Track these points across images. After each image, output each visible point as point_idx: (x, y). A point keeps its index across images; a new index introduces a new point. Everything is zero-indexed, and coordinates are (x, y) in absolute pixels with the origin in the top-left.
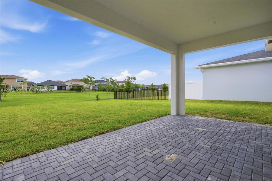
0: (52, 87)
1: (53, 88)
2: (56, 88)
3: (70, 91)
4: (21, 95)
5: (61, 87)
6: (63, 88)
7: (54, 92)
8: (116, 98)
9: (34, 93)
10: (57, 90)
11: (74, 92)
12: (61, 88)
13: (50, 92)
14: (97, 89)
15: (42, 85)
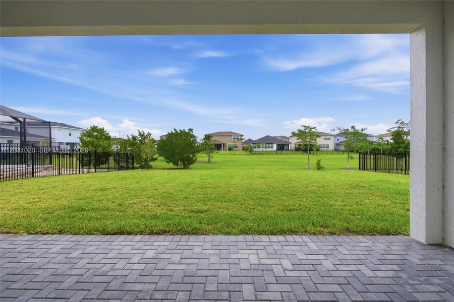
0: (270, 145)
1: (272, 147)
2: (275, 146)
3: (296, 152)
4: (233, 156)
5: (283, 145)
6: (286, 148)
7: (271, 153)
8: (363, 167)
9: (247, 154)
10: (277, 150)
11: (301, 154)
12: (282, 147)
13: (267, 153)
14: (342, 148)
15: (258, 143)
